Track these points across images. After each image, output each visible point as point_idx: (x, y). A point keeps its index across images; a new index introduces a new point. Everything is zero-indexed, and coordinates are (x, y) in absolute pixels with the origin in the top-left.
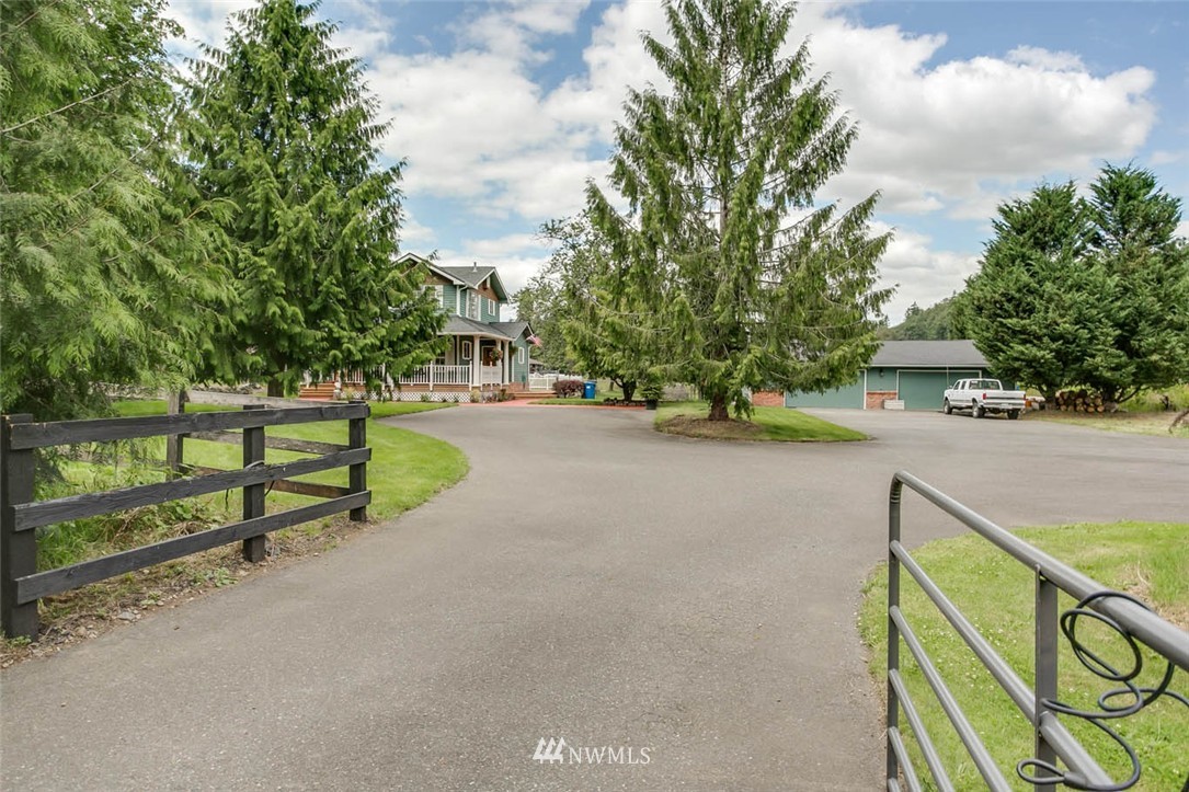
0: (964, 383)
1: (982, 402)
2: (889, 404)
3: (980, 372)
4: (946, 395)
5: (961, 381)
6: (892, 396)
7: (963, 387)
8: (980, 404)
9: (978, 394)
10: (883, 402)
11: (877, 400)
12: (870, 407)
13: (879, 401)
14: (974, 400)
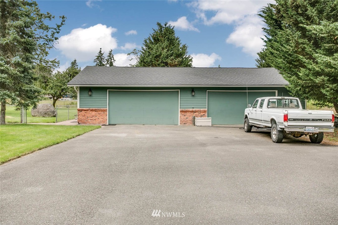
0: (263, 100)
1: (282, 124)
2: (200, 121)
3: (277, 91)
4: (246, 113)
5: (260, 99)
6: (202, 114)
7: (261, 106)
8: (280, 126)
9: (278, 114)
10: (194, 118)
11: (189, 116)
12: (184, 123)
13: (191, 118)
14: (273, 121)
